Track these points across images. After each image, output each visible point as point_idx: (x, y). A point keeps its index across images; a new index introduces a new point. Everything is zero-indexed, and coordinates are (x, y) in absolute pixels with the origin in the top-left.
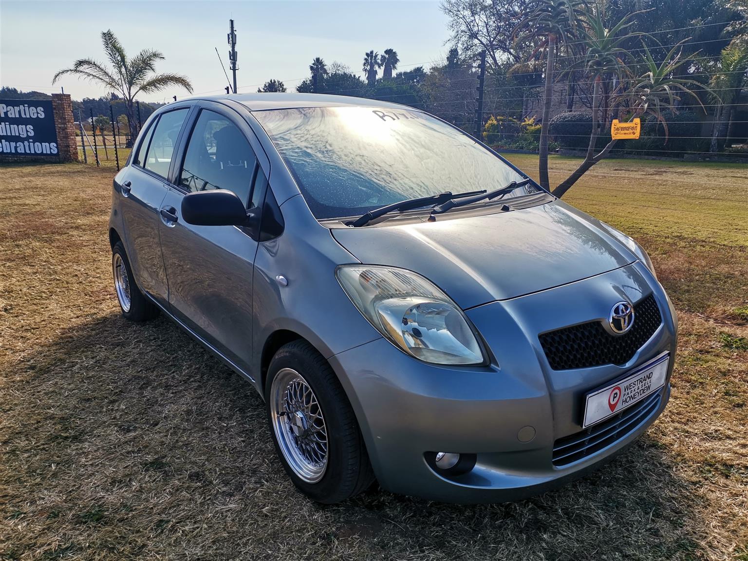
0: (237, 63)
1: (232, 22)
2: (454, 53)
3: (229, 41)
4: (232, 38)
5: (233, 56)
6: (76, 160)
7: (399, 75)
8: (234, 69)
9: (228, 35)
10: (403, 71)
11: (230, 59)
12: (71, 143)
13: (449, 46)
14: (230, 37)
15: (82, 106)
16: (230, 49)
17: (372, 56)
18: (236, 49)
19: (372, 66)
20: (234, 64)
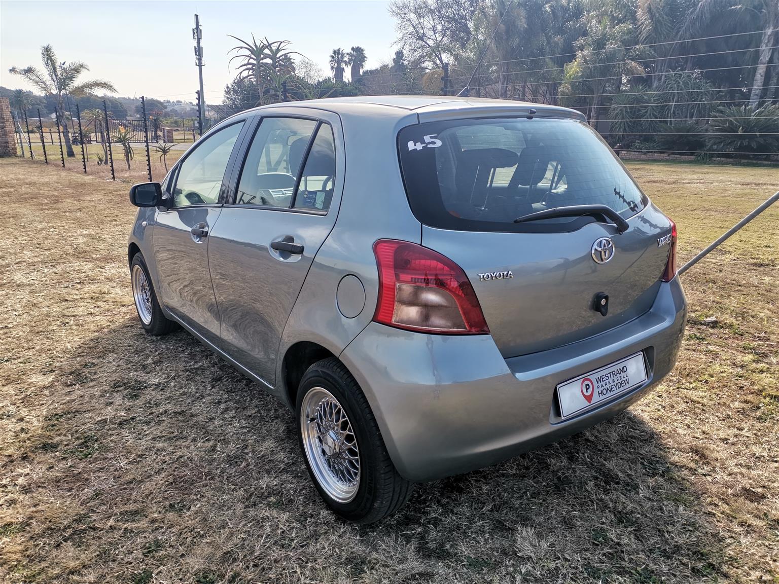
0: (203, 59)
1: (197, 16)
2: (399, 54)
3: (194, 36)
4: (197, 33)
5: (199, 52)
6: (15, 155)
7: (366, 73)
8: (200, 65)
9: (193, 30)
10: (369, 69)
11: (196, 55)
12: (10, 140)
13: (396, 48)
14: (195, 31)
15: (44, 101)
16: (196, 45)
17: (339, 54)
18: (202, 45)
19: (339, 64)
20: (200, 60)
